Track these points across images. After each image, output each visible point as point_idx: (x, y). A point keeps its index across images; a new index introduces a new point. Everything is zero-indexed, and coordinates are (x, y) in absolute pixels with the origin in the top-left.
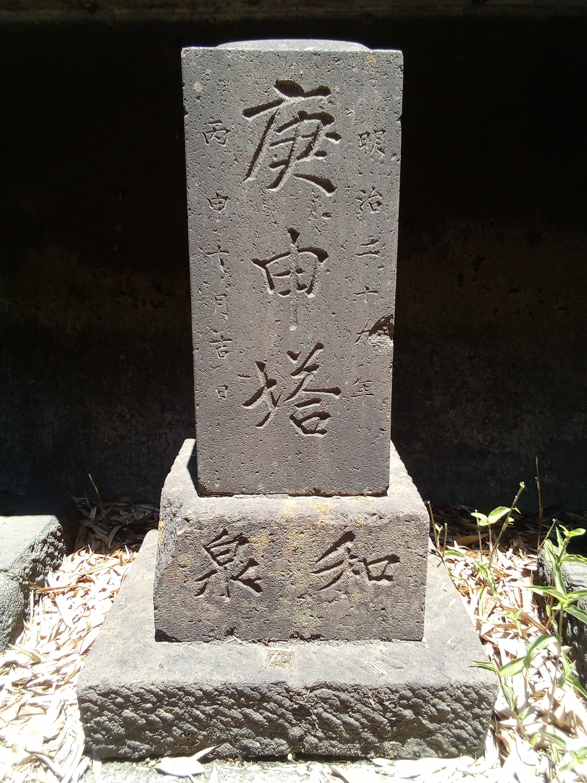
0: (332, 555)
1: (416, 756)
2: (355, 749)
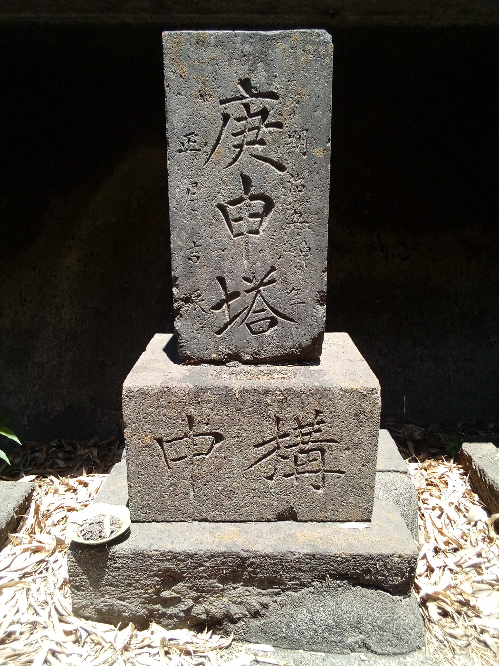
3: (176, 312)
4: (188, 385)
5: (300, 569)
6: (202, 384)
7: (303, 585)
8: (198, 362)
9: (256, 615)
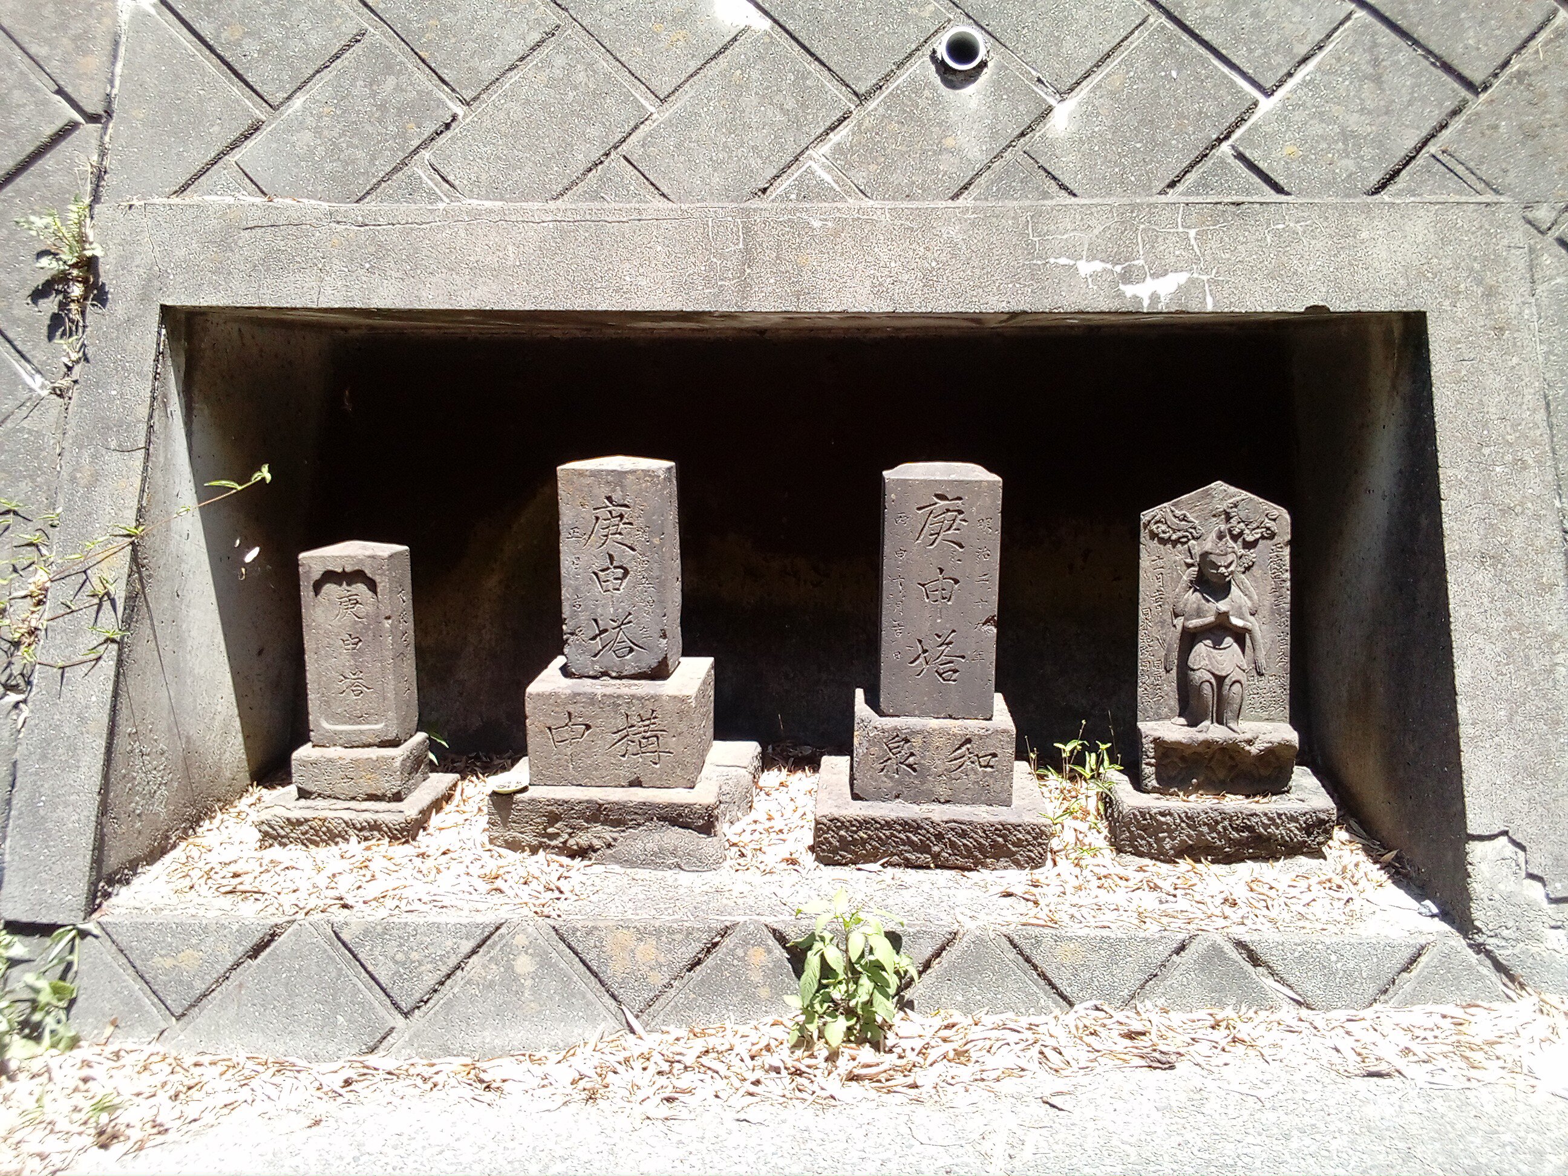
0: (959, 751)
1: (1005, 868)
2: (970, 863)
3: (566, 642)
4: (568, 691)
5: (636, 813)
6: (577, 691)
7: (639, 825)
8: (580, 677)
9: (609, 846)
